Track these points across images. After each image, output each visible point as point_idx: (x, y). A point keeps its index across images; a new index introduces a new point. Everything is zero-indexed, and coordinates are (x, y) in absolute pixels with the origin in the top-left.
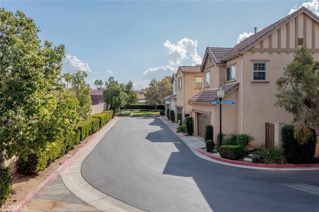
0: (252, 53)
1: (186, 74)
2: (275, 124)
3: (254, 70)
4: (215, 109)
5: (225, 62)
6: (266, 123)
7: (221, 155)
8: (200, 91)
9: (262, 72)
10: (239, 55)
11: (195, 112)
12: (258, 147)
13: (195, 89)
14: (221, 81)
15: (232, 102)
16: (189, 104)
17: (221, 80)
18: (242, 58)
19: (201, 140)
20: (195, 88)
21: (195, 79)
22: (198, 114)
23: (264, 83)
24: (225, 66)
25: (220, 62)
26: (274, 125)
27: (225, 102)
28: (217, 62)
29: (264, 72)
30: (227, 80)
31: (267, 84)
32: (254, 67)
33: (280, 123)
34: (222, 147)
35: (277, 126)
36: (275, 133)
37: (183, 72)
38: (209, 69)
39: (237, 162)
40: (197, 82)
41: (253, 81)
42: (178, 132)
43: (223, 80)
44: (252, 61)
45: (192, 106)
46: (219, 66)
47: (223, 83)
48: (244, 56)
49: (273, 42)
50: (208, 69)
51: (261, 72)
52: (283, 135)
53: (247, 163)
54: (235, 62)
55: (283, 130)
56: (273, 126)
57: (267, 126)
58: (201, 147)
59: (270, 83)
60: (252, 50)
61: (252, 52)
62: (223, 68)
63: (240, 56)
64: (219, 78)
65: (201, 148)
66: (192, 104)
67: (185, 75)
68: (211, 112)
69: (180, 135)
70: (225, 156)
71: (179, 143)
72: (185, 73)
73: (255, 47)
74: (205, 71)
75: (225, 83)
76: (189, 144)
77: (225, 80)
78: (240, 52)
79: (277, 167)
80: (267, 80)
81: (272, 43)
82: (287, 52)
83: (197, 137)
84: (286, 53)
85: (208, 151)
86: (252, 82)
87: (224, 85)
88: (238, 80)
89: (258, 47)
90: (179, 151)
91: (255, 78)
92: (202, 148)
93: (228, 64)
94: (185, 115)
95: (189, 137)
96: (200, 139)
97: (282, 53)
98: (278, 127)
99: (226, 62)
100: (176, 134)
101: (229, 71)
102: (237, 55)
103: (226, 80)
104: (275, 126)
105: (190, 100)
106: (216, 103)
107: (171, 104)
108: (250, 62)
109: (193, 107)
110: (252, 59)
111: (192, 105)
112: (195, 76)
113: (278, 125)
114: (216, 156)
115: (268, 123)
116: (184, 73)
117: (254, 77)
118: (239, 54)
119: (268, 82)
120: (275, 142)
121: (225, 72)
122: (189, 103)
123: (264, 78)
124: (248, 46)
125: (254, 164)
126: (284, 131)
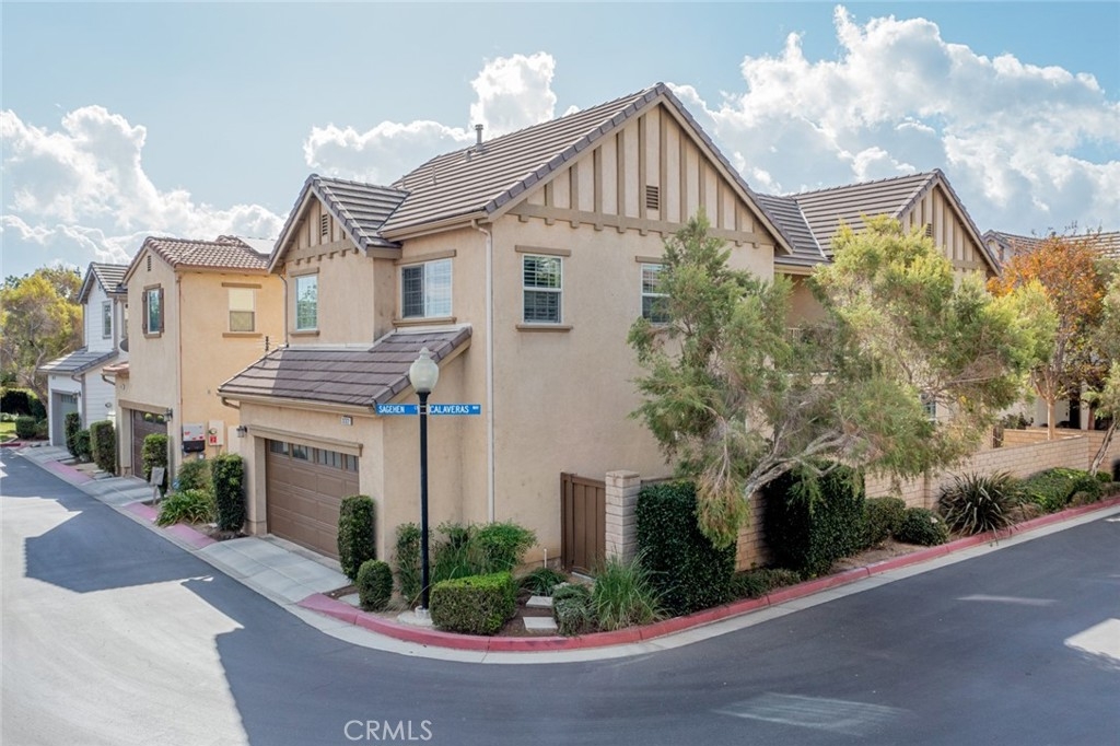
0: (520, 220)
1: (185, 272)
2: (609, 481)
3: (526, 283)
4: (384, 431)
5: (399, 244)
6: (563, 475)
7: (437, 620)
8: (267, 349)
9: (550, 293)
10: (481, 225)
11: (256, 437)
12: (541, 565)
13: (225, 335)
14: (382, 314)
15: (471, 407)
16: (227, 404)
17: (380, 312)
18: (489, 238)
19: (294, 552)
20: (228, 331)
21: (227, 295)
22: (270, 446)
23: (556, 334)
24: (394, 261)
25: (378, 243)
26: (604, 483)
27: (442, 407)
28: (370, 241)
29: (557, 293)
30: (407, 313)
31: (565, 334)
32: (526, 274)
33: (627, 478)
34: (445, 590)
35: (615, 486)
36: (607, 510)
37: (175, 265)
38: (314, 264)
39: (511, 643)
40: (233, 306)
41: (523, 323)
42: (164, 521)
43: (390, 313)
44: (518, 249)
45: (237, 411)
46: (375, 259)
47: (389, 322)
48: (495, 229)
49: (580, 189)
50: (309, 261)
51: (545, 293)
52: (642, 517)
53: (549, 639)
54: (452, 248)
55: (641, 500)
56: (599, 487)
57: (569, 486)
58: (325, 591)
59: (572, 333)
60: (521, 214)
61: (520, 216)
62: (388, 267)
63: (481, 229)
64: (375, 305)
65: (324, 594)
66: (237, 403)
67: (184, 279)
68: (361, 441)
69: (181, 535)
70: (458, 622)
71: (210, 579)
72: (182, 269)
73: (529, 202)
74: (291, 267)
75: (396, 325)
76: (253, 578)
77: (394, 314)
78: (484, 214)
79: (642, 637)
80: (563, 324)
81: (577, 193)
82: (617, 228)
83: (266, 539)
84: (615, 230)
85: (369, 606)
86: (521, 329)
87: (393, 332)
88: (467, 320)
89: (538, 200)
90: (241, 627)
91: (528, 314)
92: (328, 595)
93: (411, 253)
94: (186, 444)
95: (234, 545)
96: (291, 549)
97: (606, 231)
98: (621, 490)
99: (402, 245)
100: (160, 531)
101: (413, 279)
102: (473, 223)
103: (400, 313)
104: (607, 488)
105: (226, 385)
106: (403, 409)
107: (88, 392)
108: (514, 253)
109: (241, 414)
110: (520, 244)
111: (236, 407)
112: (223, 285)
113: (620, 482)
114: (414, 624)
115: (572, 476)
116: (178, 267)
117: (526, 309)
118: (477, 220)
119: (567, 330)
120: (608, 545)
121: (395, 283)
122: (224, 399)
123: (553, 314)
124: (510, 195)
125: (572, 638)
126: (648, 505)
